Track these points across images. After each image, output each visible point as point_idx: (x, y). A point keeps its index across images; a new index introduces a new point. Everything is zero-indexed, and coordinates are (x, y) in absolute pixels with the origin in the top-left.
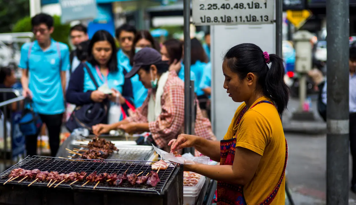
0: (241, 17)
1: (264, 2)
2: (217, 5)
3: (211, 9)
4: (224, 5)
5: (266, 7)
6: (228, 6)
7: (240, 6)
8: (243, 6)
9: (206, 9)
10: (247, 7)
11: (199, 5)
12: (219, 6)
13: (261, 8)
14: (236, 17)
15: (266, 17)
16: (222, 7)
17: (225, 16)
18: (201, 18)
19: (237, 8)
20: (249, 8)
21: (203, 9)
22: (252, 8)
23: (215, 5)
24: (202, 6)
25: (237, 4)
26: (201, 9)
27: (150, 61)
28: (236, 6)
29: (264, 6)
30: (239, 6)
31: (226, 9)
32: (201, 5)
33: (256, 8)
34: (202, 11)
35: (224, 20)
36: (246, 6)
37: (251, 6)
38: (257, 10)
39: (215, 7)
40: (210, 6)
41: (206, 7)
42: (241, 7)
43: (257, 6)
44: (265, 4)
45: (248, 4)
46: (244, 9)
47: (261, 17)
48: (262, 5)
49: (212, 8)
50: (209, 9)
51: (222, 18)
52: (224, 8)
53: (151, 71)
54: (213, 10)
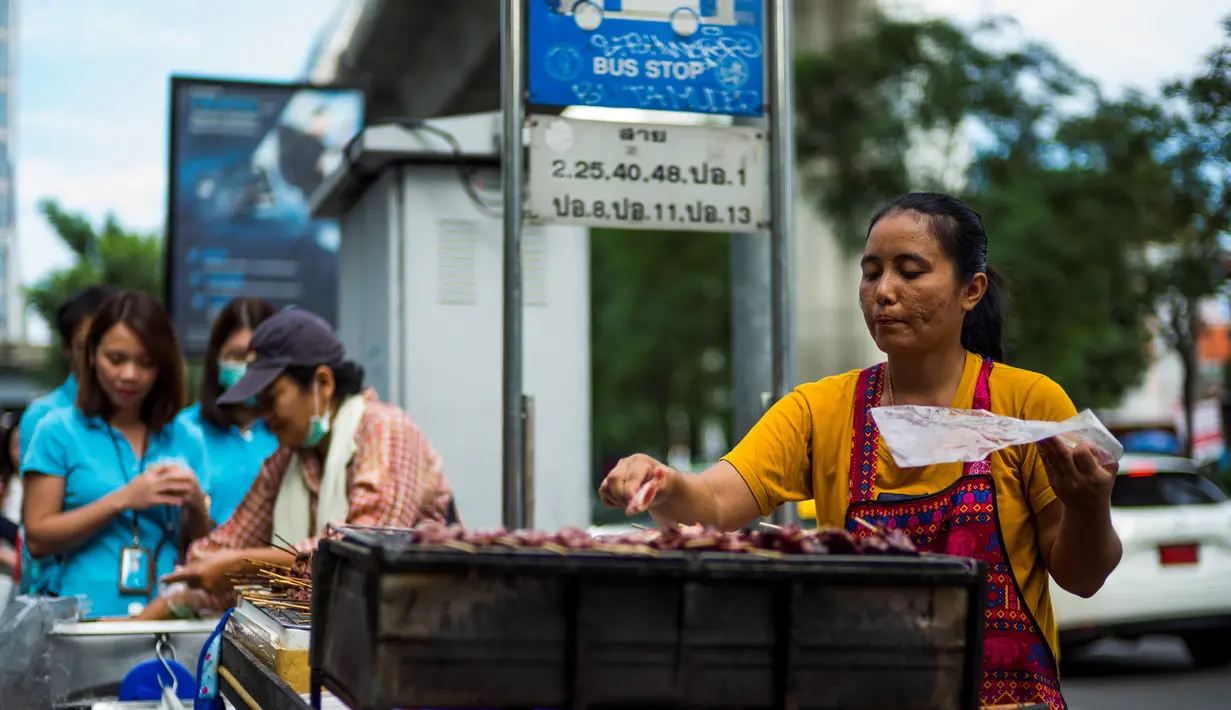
0: (672, 208)
1: (738, 167)
2: (604, 167)
3: (585, 177)
4: (621, 166)
5: (743, 182)
6: (634, 173)
7: (671, 173)
8: (677, 174)
9: (570, 176)
10: (689, 177)
11: (551, 162)
12: (609, 169)
13: (730, 183)
14: (659, 207)
15: (744, 212)
16: (616, 174)
17: (626, 201)
18: (557, 202)
19: (661, 178)
20: (697, 181)
21: (562, 176)
22: (704, 181)
23: (596, 165)
24: (559, 166)
25: (660, 168)
26: (556, 174)
27: (318, 353)
28: (659, 174)
29: (736, 179)
30: (666, 173)
31: (628, 180)
32: (555, 163)
33: (715, 181)
34: (557, 180)
35: (622, 212)
36: (685, 174)
37: (700, 177)
38: (718, 187)
39: (597, 172)
40: (582, 167)
41: (571, 169)
42: (674, 177)
43: (719, 177)
44: (742, 172)
45: (694, 171)
46: (680, 184)
47: (731, 210)
48: (732, 175)
49: (588, 173)
50: (579, 175)
51: (616, 206)
52: (623, 176)
53: (316, 386)
54: (591, 180)
